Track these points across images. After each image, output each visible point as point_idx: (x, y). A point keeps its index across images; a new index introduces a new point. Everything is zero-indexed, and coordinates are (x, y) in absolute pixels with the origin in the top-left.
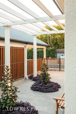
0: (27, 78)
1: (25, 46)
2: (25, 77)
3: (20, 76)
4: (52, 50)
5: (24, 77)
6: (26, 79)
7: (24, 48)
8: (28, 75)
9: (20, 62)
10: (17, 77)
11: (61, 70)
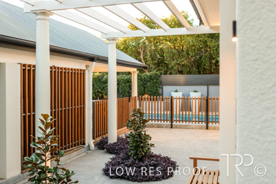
0: (92, 146)
1: (87, 66)
2: (87, 144)
3: (74, 143)
4: (151, 76)
5: (84, 144)
6: (90, 150)
7: (84, 70)
8: (94, 139)
9: (75, 105)
10: (68, 145)
11: (173, 126)
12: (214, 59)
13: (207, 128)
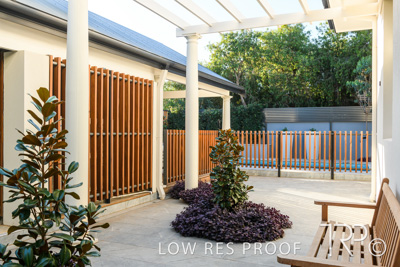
0: (163, 194)
1: (156, 78)
2: (154, 190)
3: (134, 186)
4: (250, 110)
5: (150, 189)
6: (159, 198)
7: (151, 82)
8: (165, 183)
9: (136, 131)
10: (124, 188)
11: (282, 174)
12: (339, 85)
13: (332, 178)
